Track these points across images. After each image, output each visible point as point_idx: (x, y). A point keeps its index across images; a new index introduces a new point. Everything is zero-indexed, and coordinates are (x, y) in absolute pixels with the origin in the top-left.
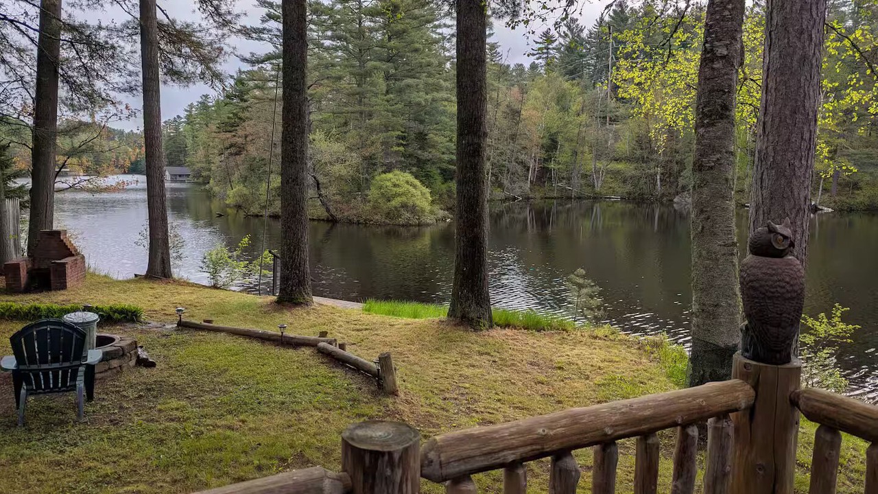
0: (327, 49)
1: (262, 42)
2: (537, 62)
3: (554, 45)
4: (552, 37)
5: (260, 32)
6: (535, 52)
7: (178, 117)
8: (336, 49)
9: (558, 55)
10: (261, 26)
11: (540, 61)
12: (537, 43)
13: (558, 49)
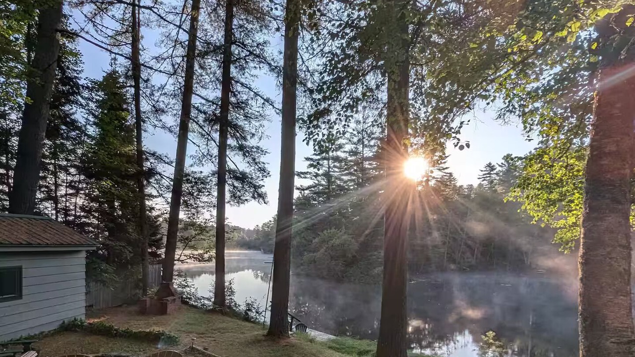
0: (346, 182)
1: (306, 179)
2: (482, 183)
3: (495, 172)
4: (493, 166)
5: (306, 174)
6: (481, 177)
7: (270, 221)
8: (349, 180)
9: (498, 178)
10: (306, 171)
11: (485, 182)
12: (482, 171)
13: (497, 174)
